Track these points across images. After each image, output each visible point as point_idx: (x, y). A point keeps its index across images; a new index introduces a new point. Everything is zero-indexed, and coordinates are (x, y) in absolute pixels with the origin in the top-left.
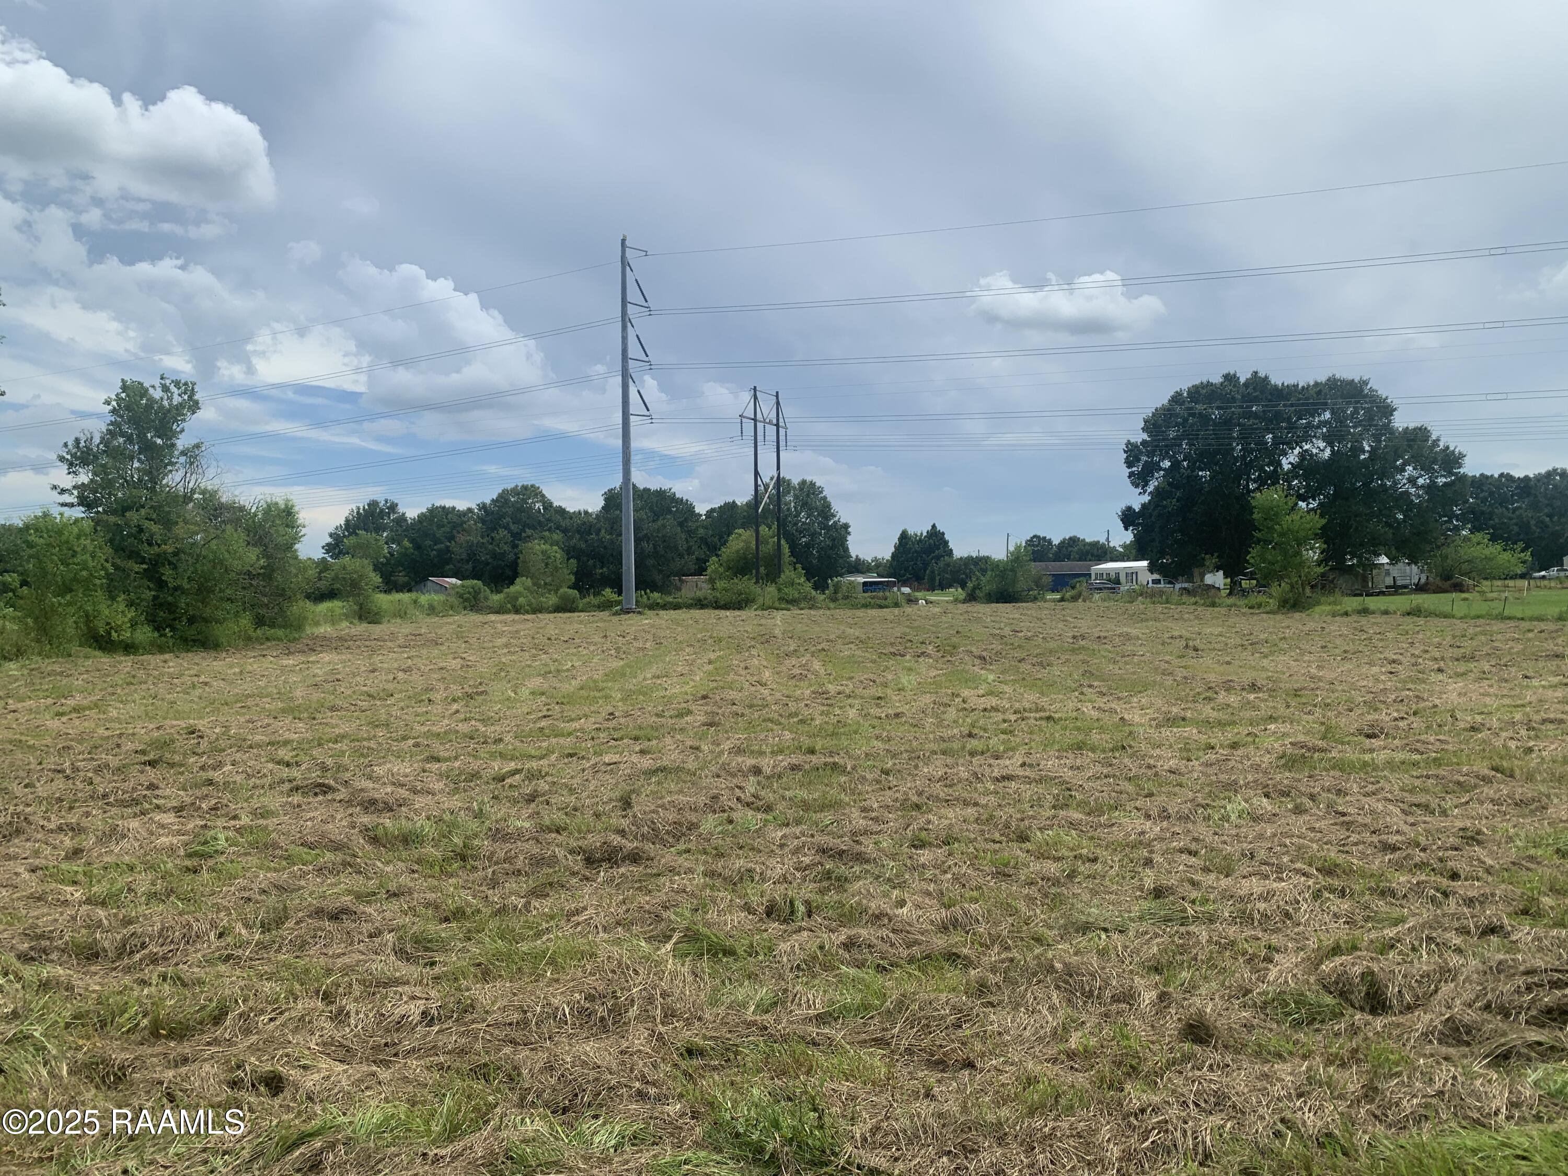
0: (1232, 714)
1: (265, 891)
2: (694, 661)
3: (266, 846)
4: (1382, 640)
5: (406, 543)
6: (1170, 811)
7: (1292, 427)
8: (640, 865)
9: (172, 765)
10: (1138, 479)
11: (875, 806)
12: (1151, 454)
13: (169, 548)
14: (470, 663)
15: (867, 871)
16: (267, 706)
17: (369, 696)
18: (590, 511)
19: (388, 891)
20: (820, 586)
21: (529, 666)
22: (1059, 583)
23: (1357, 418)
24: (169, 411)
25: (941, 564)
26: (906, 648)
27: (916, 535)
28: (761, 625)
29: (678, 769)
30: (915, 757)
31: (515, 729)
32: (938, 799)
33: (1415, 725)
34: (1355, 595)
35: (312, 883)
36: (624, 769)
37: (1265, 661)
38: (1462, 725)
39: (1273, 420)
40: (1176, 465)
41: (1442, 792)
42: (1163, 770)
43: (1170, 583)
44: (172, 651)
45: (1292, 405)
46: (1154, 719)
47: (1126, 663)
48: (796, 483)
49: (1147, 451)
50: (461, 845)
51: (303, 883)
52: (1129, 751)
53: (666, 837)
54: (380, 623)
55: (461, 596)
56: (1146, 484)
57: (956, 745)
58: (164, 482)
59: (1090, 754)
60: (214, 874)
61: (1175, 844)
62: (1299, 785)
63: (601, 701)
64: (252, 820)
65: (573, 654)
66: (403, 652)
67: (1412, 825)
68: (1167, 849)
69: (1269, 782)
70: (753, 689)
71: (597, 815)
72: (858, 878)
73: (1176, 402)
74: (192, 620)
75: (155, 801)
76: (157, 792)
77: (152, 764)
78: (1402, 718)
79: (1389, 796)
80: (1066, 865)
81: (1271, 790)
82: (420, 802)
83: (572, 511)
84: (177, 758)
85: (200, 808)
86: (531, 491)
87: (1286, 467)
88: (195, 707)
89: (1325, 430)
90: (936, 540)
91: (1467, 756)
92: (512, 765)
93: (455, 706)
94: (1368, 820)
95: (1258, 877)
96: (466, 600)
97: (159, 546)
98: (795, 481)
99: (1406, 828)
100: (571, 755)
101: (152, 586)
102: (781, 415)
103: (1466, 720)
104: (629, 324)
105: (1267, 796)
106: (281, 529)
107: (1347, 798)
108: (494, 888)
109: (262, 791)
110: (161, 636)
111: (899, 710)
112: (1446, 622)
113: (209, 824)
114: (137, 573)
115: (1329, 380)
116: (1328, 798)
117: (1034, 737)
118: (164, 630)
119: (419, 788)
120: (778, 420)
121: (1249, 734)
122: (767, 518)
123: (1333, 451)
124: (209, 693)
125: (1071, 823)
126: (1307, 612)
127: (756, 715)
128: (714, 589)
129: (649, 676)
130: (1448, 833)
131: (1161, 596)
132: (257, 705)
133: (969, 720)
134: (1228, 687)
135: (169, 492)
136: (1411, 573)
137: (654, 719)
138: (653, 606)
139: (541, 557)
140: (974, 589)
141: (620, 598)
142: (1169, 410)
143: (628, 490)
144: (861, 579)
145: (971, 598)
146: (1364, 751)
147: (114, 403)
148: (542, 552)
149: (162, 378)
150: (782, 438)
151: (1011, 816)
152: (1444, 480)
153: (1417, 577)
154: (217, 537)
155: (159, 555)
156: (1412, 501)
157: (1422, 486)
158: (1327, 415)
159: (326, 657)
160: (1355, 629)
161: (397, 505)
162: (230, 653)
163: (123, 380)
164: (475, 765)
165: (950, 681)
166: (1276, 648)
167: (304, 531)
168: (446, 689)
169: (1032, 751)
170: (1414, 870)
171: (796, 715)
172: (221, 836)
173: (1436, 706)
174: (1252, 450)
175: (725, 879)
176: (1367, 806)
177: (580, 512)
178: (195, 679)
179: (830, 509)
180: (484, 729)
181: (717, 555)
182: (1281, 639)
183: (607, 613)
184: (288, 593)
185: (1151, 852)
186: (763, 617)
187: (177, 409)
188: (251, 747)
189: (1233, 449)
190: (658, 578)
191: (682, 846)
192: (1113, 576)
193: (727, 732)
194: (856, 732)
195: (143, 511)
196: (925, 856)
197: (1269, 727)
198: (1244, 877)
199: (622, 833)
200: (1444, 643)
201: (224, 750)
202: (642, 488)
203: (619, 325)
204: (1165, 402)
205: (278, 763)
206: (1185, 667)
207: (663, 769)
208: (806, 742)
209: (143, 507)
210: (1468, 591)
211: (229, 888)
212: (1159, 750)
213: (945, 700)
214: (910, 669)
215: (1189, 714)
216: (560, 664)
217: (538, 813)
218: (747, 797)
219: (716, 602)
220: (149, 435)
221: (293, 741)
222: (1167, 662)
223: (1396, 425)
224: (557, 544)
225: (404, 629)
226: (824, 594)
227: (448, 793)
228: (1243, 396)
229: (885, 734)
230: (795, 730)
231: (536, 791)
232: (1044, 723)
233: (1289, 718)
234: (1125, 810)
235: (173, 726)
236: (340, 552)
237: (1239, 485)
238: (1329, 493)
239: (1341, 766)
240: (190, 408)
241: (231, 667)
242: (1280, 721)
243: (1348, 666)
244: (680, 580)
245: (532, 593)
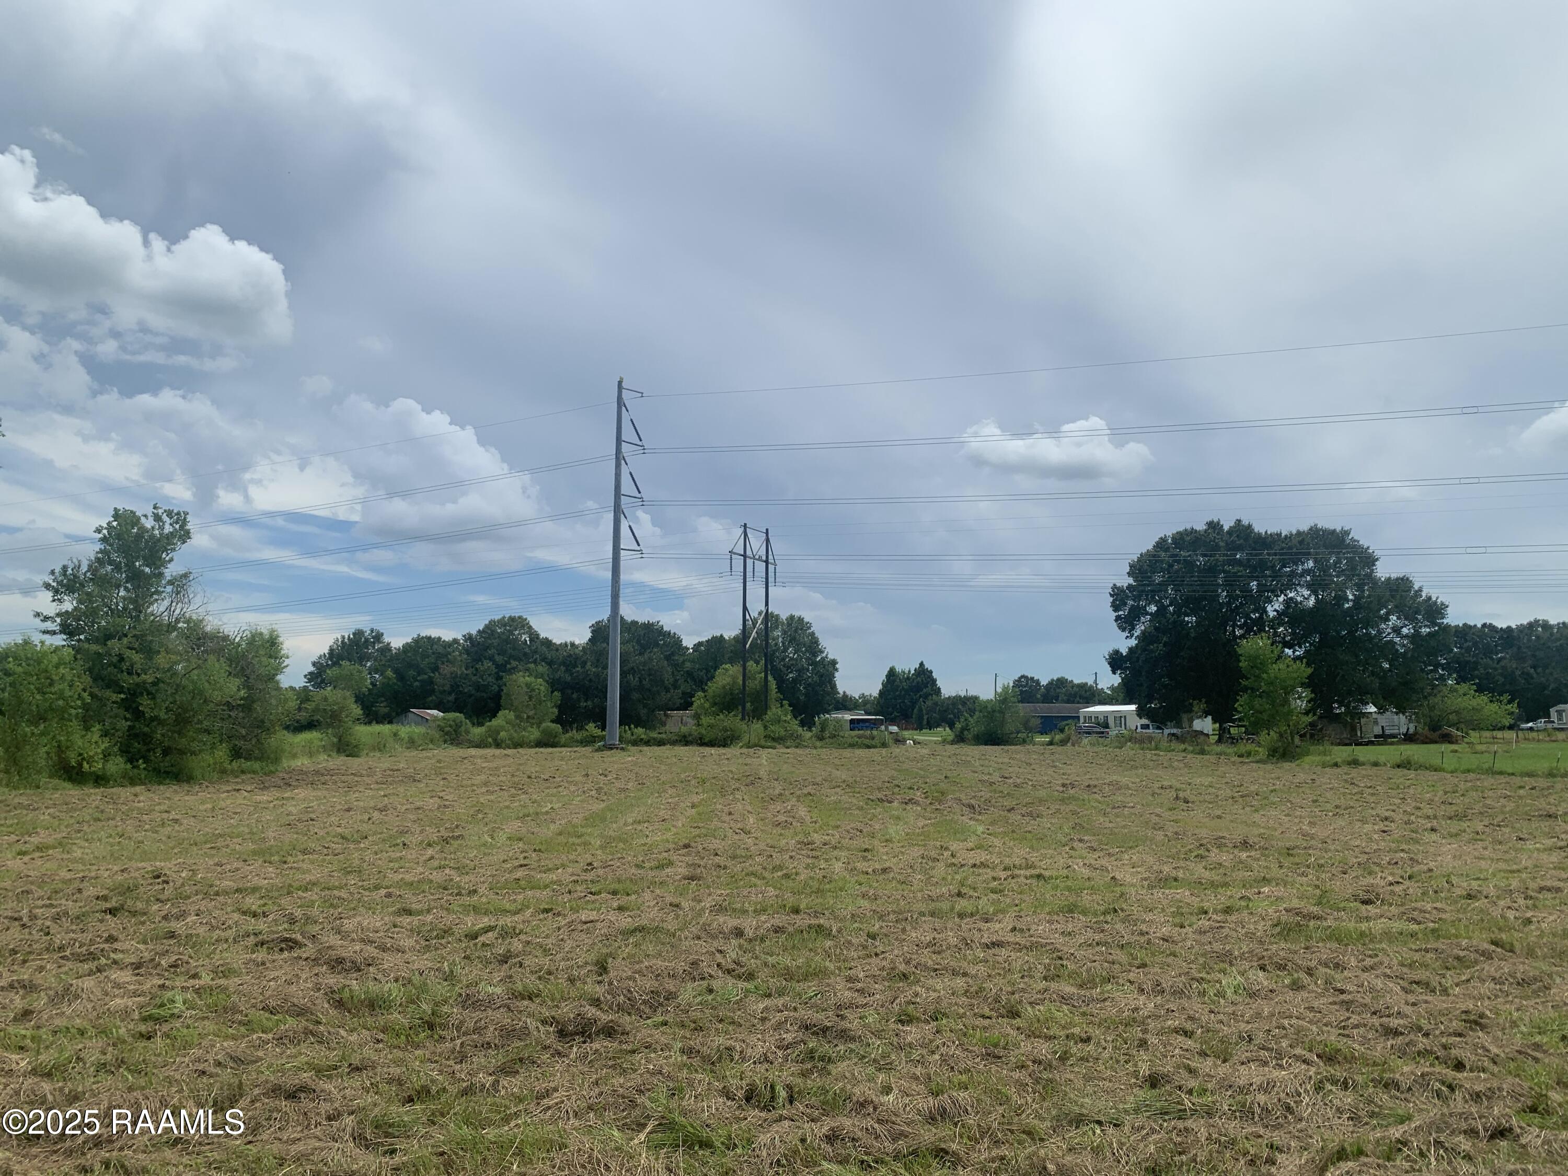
0: (1225, 874)
1: (220, 1063)
2: (677, 804)
3: (225, 1009)
4: (1373, 794)
5: (389, 673)
6: (1164, 985)
7: (1276, 575)
8: (615, 1039)
9: (134, 914)
10: (1125, 623)
11: (861, 975)
12: (1137, 598)
13: (148, 678)
14: (447, 803)
15: (852, 1051)
16: (238, 846)
17: (343, 838)
18: (577, 643)
19: (350, 1065)
20: (807, 723)
21: (507, 807)
22: (1048, 725)
23: (1340, 567)
24: (159, 540)
25: (929, 703)
26: (893, 793)
27: (904, 672)
28: (746, 765)
29: (657, 929)
30: (902, 918)
31: (490, 879)
32: (926, 968)
33: (1411, 891)
34: (1346, 745)
35: (271, 1055)
36: (601, 929)
37: (1256, 815)
38: (1458, 892)
39: (1257, 569)
40: (1162, 610)
41: (1442, 969)
42: (1156, 937)
43: (1159, 728)
44: (144, 784)
45: (1275, 554)
46: (1146, 879)
47: (1117, 816)
48: (784, 618)
49: (1134, 595)
50: (430, 1012)
51: (260, 1053)
52: (1121, 914)
53: (642, 1007)
54: (357, 756)
55: (441, 729)
56: (1133, 628)
57: (945, 906)
58: (149, 610)
59: (1081, 917)
60: (168, 1041)
61: (1170, 1022)
62: (1296, 957)
63: (579, 849)
64: (213, 979)
65: (552, 795)
66: (378, 789)
67: (1414, 1004)
68: (1163, 1028)
69: (1265, 953)
70: (736, 837)
71: (572, 980)
72: (842, 1058)
73: (1161, 548)
74: (166, 752)
75: (112, 955)
76: (115, 946)
77: (112, 912)
78: (1398, 883)
79: (1388, 971)
80: (1058, 1046)
81: (1267, 962)
82: (389, 961)
83: (558, 642)
84: (140, 905)
85: (159, 964)
86: (518, 623)
87: (1272, 614)
88: (163, 847)
89: (1308, 578)
90: (924, 678)
91: (1465, 926)
92: (486, 921)
93: (430, 852)
94: (1368, 1000)
95: (1257, 1063)
96: (447, 734)
97: (139, 675)
98: (784, 616)
99: (1408, 1010)
100: (547, 911)
101: (128, 716)
102: (770, 553)
103: (1462, 886)
104: (623, 462)
105: (1263, 968)
106: (264, 659)
107: (1346, 973)
108: (461, 1062)
109: (225, 946)
110: (133, 767)
111: (887, 865)
112: (1436, 776)
113: (167, 983)
114: (113, 702)
115: (1311, 529)
116: (1326, 973)
117: (1024, 897)
118: (137, 761)
119: (389, 945)
120: (767, 557)
121: (1241, 898)
122: (754, 654)
123: (1317, 599)
124: (179, 831)
125: (1063, 998)
126: (1297, 762)
127: (739, 867)
128: (699, 725)
129: (630, 820)
130: (1450, 1016)
131: (1151, 743)
132: (227, 846)
133: (958, 877)
134: (1220, 843)
135: (153, 621)
136: (1400, 723)
137: (633, 870)
138: (636, 743)
139: (525, 689)
140: (963, 730)
141: (604, 733)
142: (1154, 556)
143: (615, 624)
144: (848, 717)
145: (960, 739)
146: (1360, 919)
147: (105, 532)
148: (527, 685)
149: (155, 508)
150: (771, 574)
151: (1001, 989)
152: (1428, 630)
153: (1406, 727)
154: (199, 667)
155: (137, 685)
156: (1397, 650)
157: (1406, 636)
158: (1311, 564)
159: (301, 793)
160: (1346, 781)
161: (382, 634)
162: (204, 786)
163: (115, 509)
164: (449, 919)
165: (939, 832)
166: (1266, 802)
167: (287, 662)
168: (422, 832)
169: (1022, 914)
170: (1418, 1059)
171: (780, 868)
172: (179, 998)
173: (1431, 870)
174: (1238, 596)
175: (703, 1058)
176: (1366, 983)
177: (566, 644)
178: (165, 815)
179: (818, 645)
180: (458, 879)
181: (704, 691)
182: (1272, 791)
183: (589, 749)
184: (267, 724)
185: (1145, 1031)
186: (748, 756)
187: (168, 538)
188: (217, 894)
189: (1219, 596)
190: (643, 712)
191: (659, 1019)
192: (1101, 718)
193: (708, 887)
194: (841, 890)
195: (125, 640)
196: (912, 1033)
197: (1262, 890)
198: (1243, 1064)
199: (596, 1002)
200: (1436, 799)
201: (189, 898)
202: (630, 620)
203: (613, 463)
204: (1150, 547)
205: (244, 913)
206: (1176, 821)
207: (641, 929)
208: (791, 900)
209: (126, 636)
210: (1456, 742)
211: (183, 1059)
212: (1151, 914)
213: (933, 854)
214: (898, 818)
215: (1180, 874)
216: (539, 805)
217: (511, 977)
218: (728, 963)
219: (701, 739)
220: (137, 564)
221: (261, 888)
222: (1157, 815)
223: (1379, 575)
224: (542, 676)
225: (382, 763)
226: (811, 731)
227: (419, 951)
228: (1227, 544)
229: (872, 892)
230: (779, 886)
231: (509, 951)
232: (1034, 882)
233: (1283, 880)
234: (1117, 983)
235: (138, 869)
236: (323, 681)
237: (1226, 631)
238: (1314, 641)
239: (1335, 936)
240: (180, 537)
241: (203, 803)
242: (1274, 884)
243: (1341, 822)
244: (666, 715)
245: (514, 726)
